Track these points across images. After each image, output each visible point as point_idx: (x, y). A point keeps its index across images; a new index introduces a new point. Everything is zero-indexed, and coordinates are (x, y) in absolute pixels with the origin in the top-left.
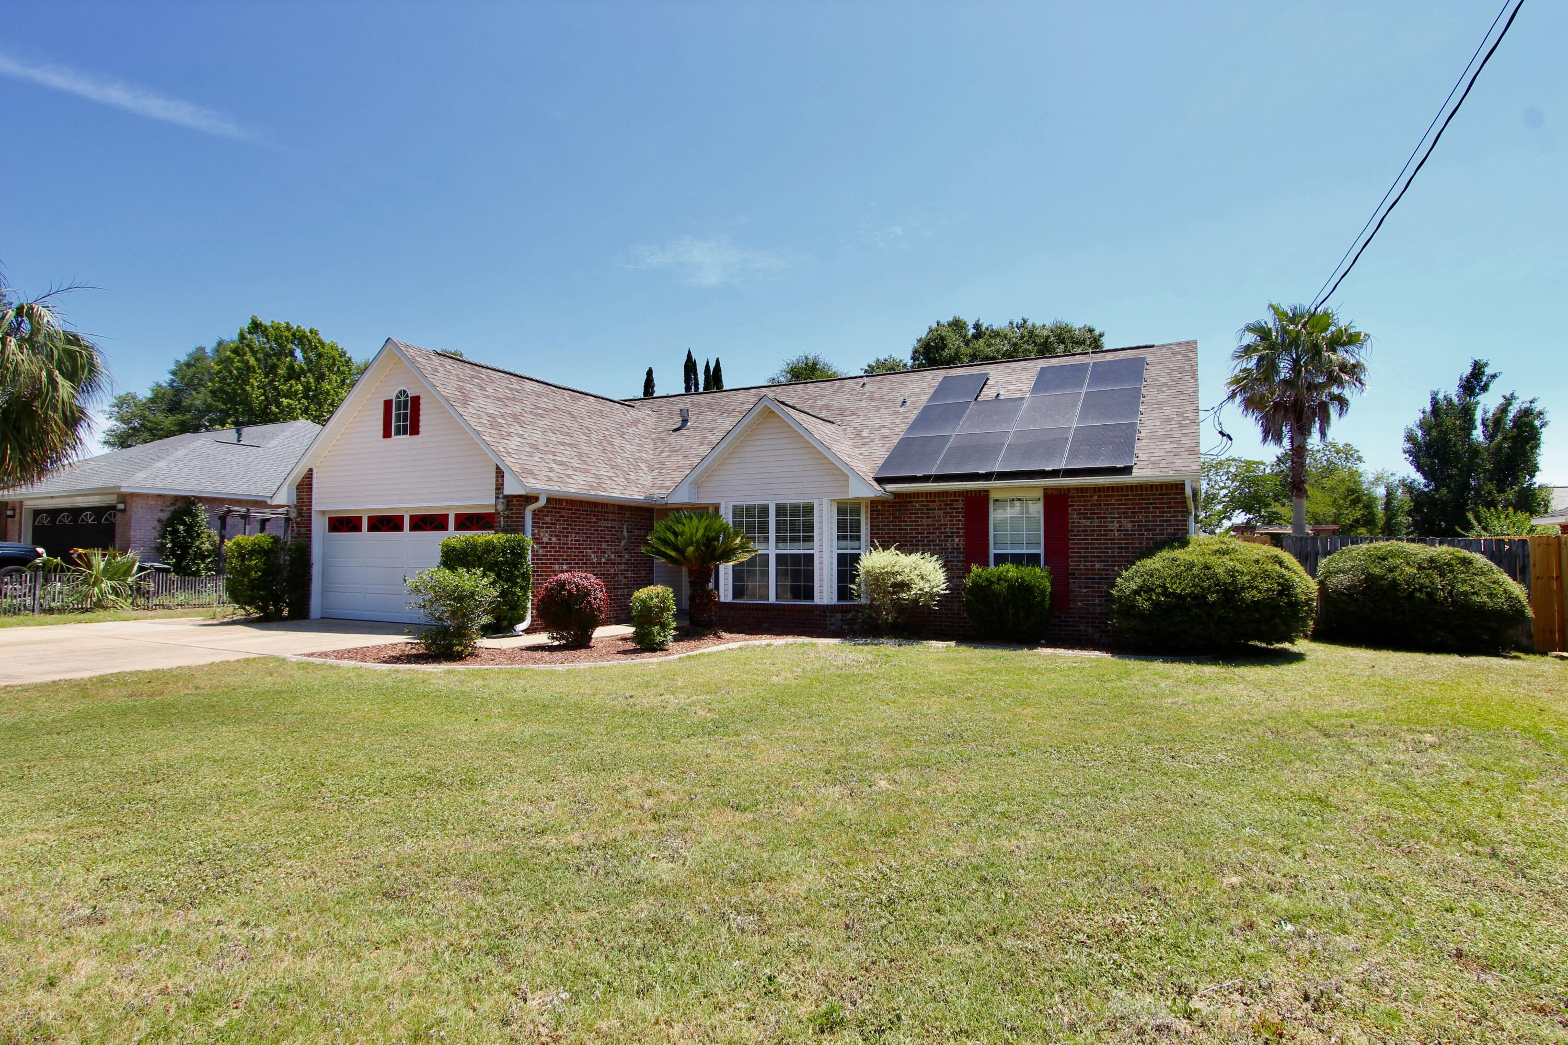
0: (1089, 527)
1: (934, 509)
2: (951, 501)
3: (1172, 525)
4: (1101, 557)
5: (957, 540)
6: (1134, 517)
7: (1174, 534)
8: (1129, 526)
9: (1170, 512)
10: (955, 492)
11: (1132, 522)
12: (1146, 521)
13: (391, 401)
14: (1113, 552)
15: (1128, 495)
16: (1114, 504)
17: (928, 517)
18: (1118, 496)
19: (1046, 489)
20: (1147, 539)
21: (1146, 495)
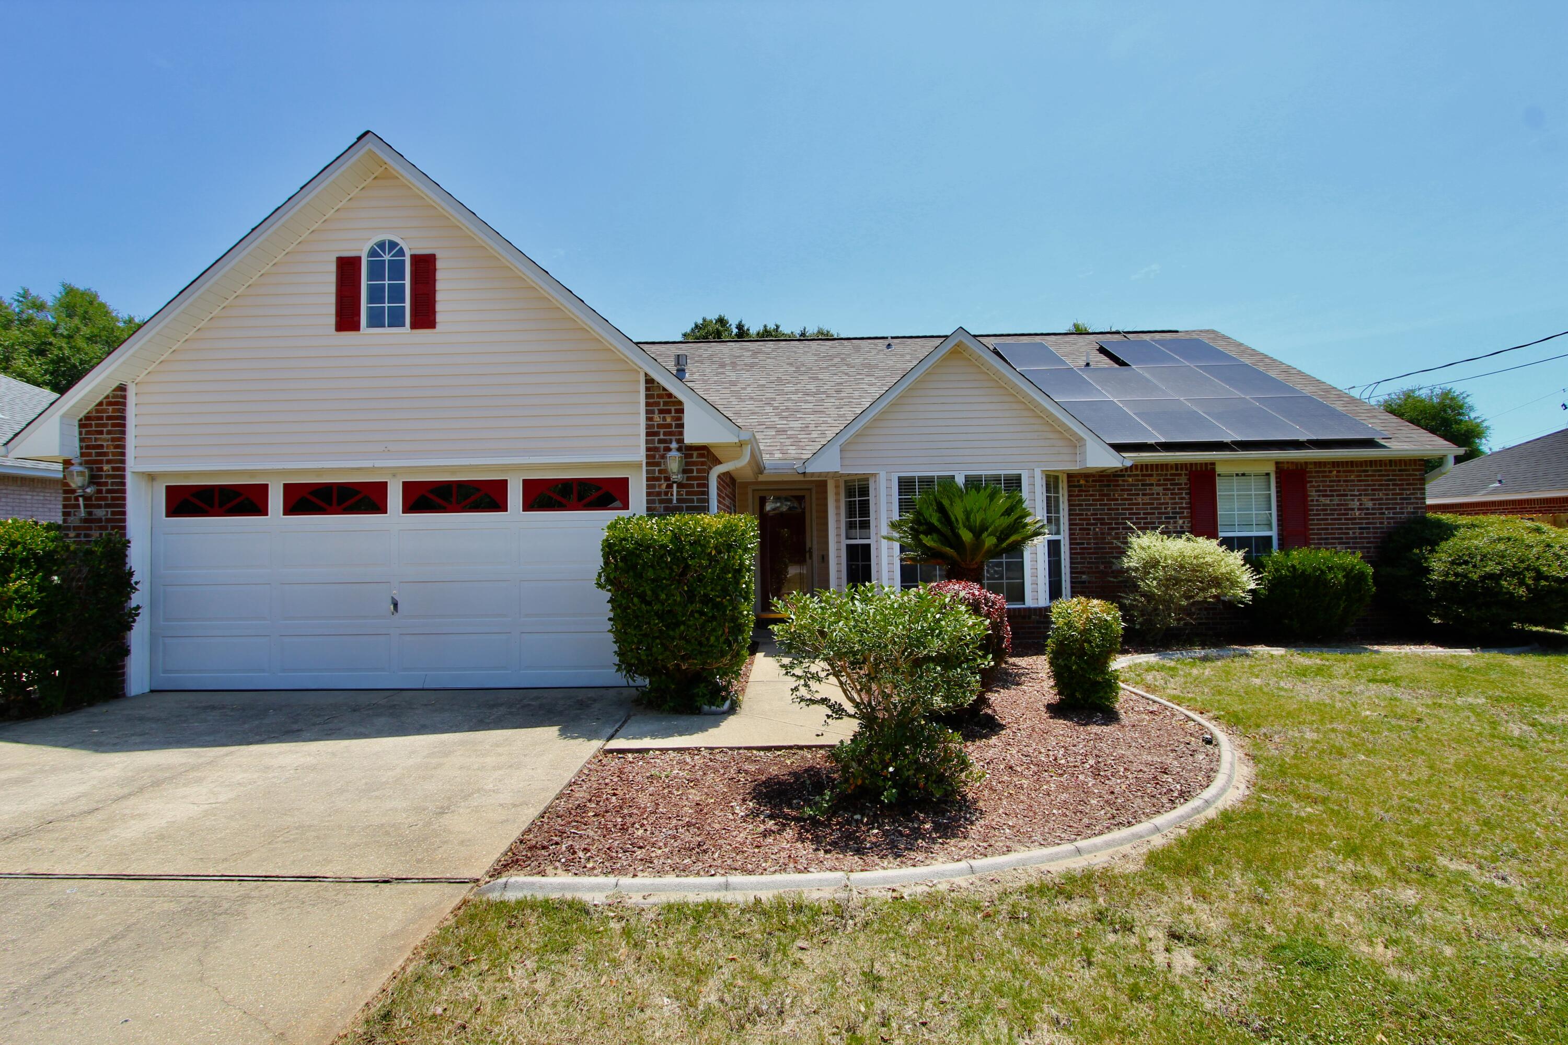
0: (1328, 505)
1: (1152, 485)
2: (1171, 475)
3: (1412, 503)
4: (1341, 538)
5: (1181, 522)
6: (1374, 495)
7: (1413, 513)
8: (1370, 504)
9: (1409, 489)
10: (1176, 465)
11: (1372, 500)
12: (1387, 499)
13: (357, 260)
14: (1354, 533)
15: (1367, 471)
16: (1353, 481)
17: (1144, 495)
18: (1358, 471)
19: (1277, 463)
20: (1388, 518)
21: (1386, 470)
